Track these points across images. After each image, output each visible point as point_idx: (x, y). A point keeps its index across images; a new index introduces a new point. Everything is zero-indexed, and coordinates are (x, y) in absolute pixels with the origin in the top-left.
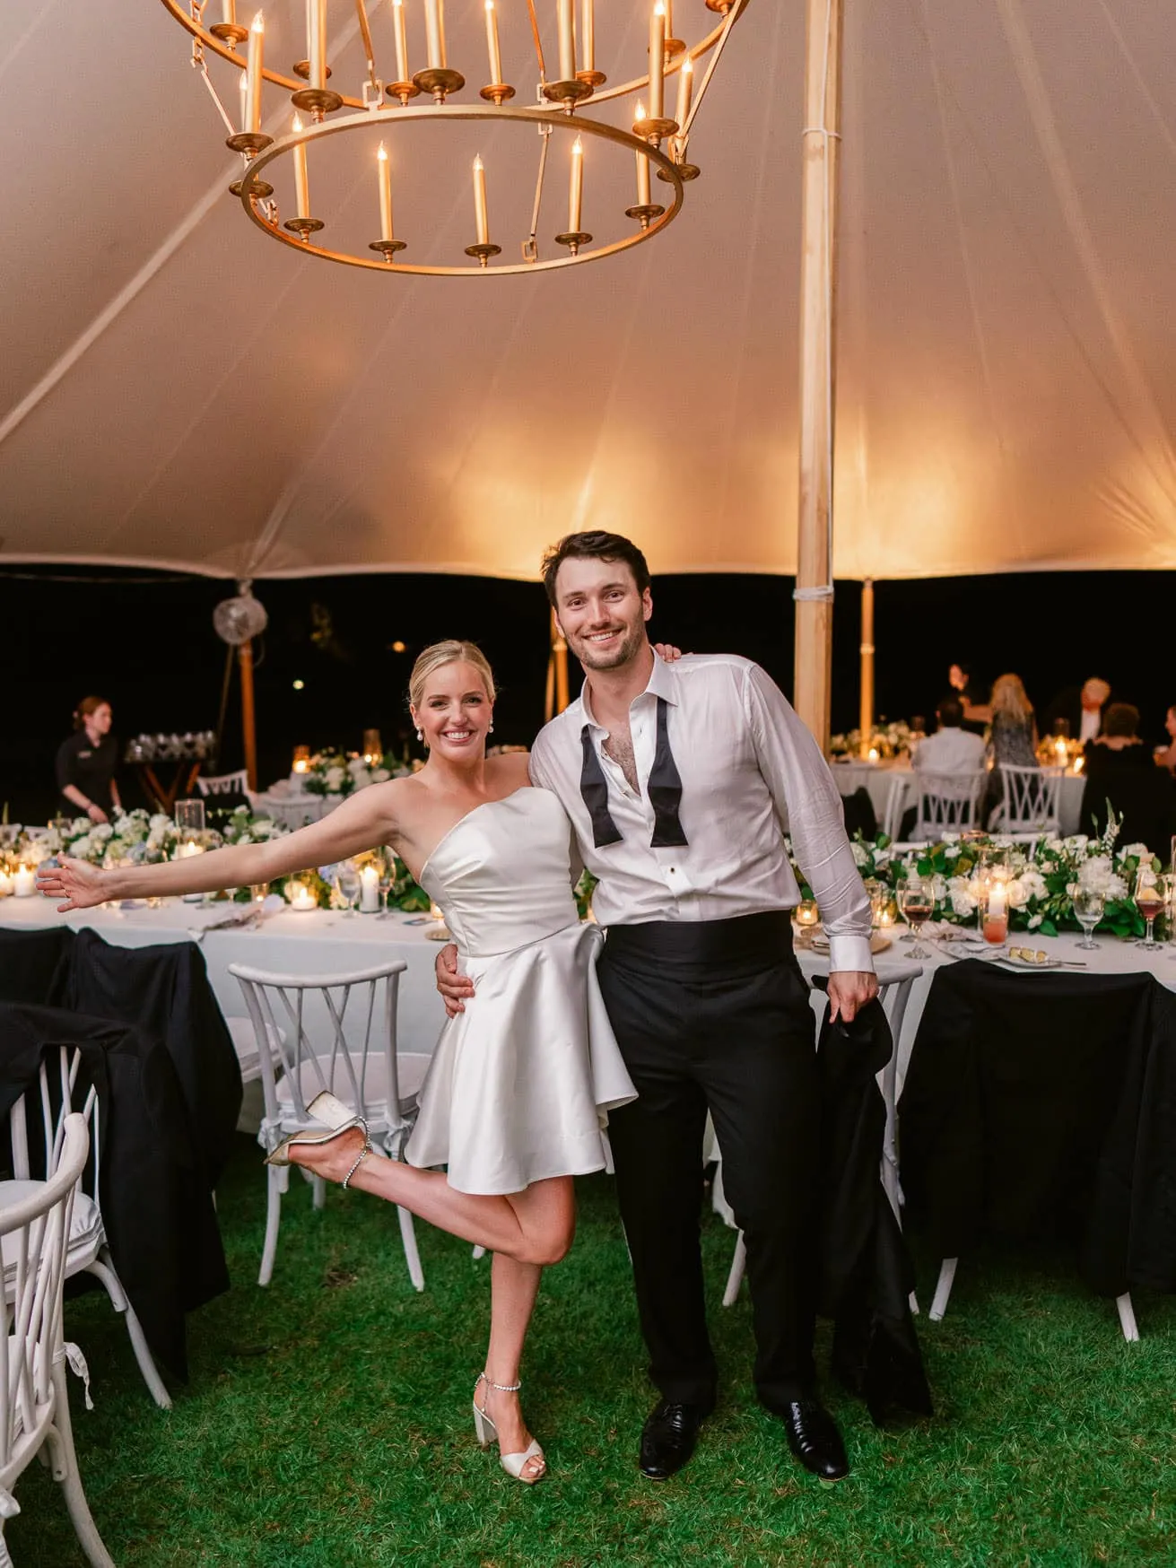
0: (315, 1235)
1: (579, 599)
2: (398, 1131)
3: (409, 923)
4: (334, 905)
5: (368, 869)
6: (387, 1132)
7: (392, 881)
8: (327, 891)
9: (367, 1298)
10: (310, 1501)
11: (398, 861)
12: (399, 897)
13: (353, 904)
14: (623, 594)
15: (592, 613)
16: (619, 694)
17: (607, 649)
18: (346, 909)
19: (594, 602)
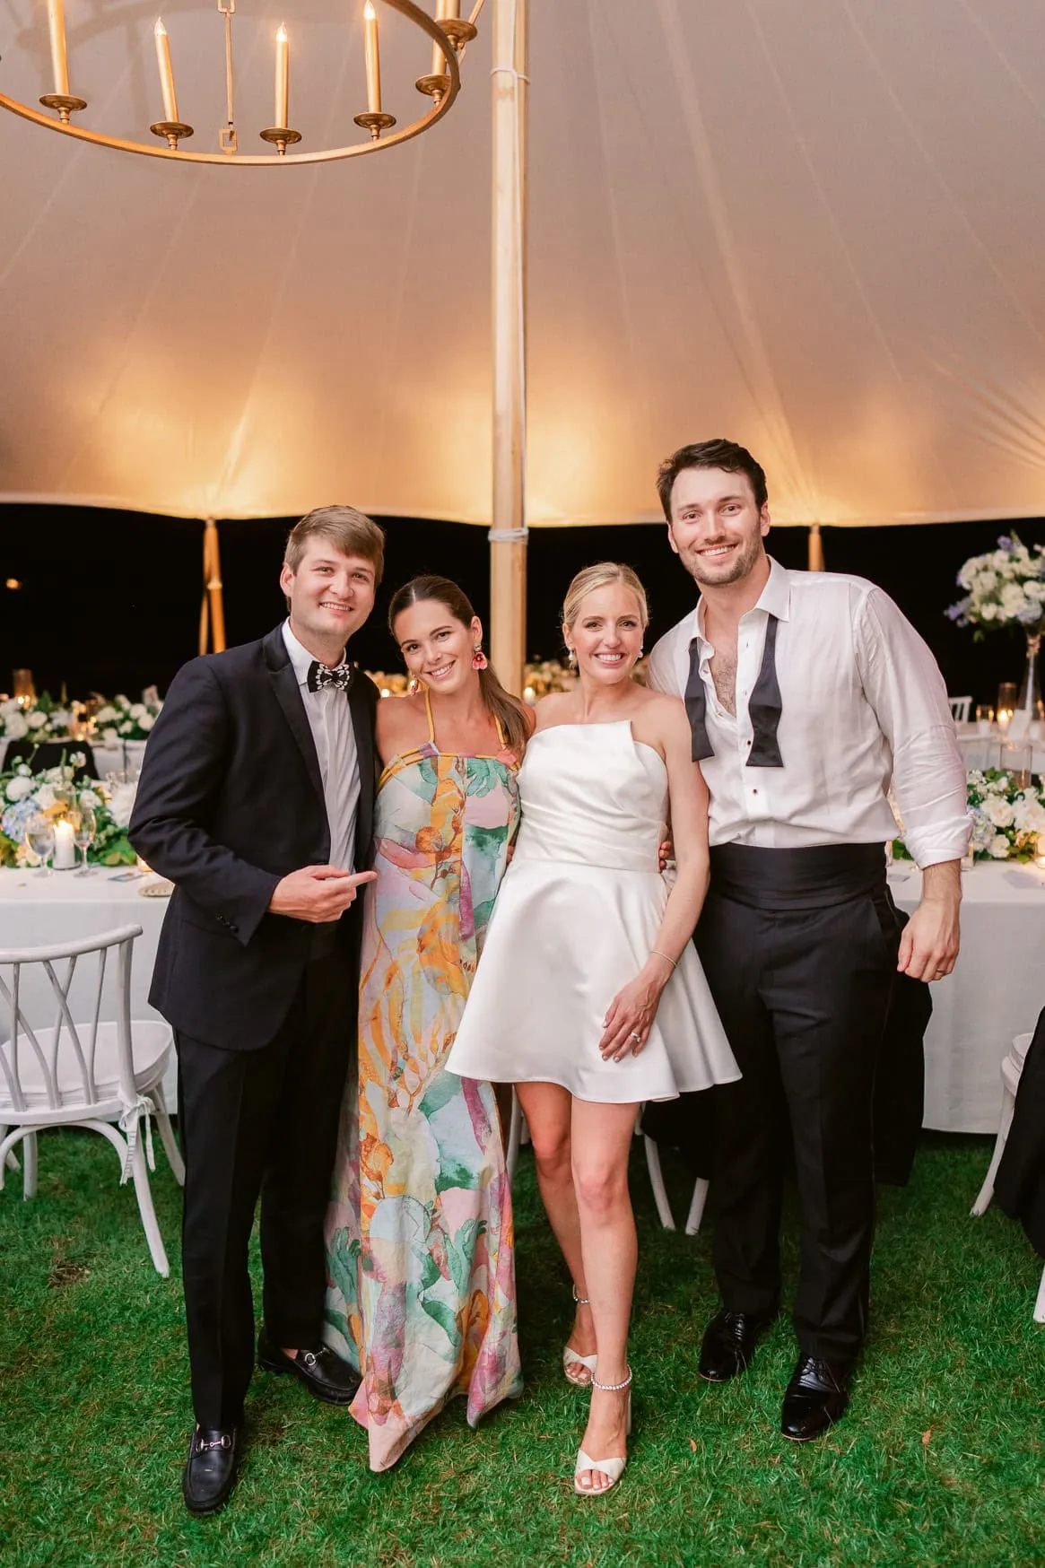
0: (30, 1229)
1: (694, 512)
2: (135, 1109)
3: (114, 879)
4: (22, 862)
5: (62, 822)
6: (121, 1112)
7: (92, 834)
8: (13, 847)
9: (106, 1293)
10: (80, 1542)
11: (99, 810)
12: (99, 850)
13: (46, 861)
14: (739, 507)
15: (707, 526)
16: (729, 611)
17: (720, 564)
18: (39, 866)
19: (710, 516)
